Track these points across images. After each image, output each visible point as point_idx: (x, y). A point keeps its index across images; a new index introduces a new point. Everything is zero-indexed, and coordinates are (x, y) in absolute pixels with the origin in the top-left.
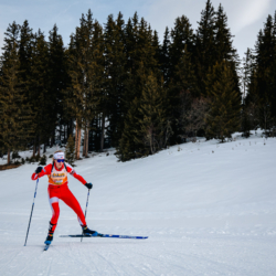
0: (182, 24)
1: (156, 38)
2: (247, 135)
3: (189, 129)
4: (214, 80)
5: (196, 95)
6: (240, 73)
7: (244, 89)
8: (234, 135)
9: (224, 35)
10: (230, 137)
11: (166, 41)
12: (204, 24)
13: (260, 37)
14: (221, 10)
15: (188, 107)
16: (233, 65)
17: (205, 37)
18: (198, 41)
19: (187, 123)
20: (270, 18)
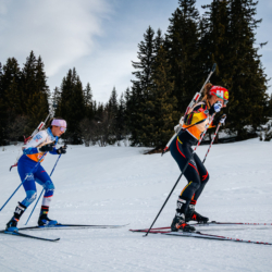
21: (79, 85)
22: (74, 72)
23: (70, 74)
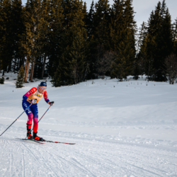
1: (85, 7)
2: (136, 78)
3: (100, 70)
4: (120, 40)
5: (107, 49)
6: (137, 37)
7: (138, 49)
8: (128, 77)
9: (129, 11)
10: (126, 78)
11: (91, 10)
13: (152, 15)
15: (102, 56)
17: (117, 11)
18: (112, 13)
19: (100, 66)
20: (159, 3)
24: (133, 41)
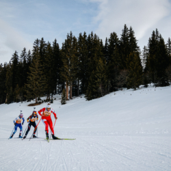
0: (114, 36)
1: (101, 42)
2: (146, 86)
3: (119, 84)
4: (130, 61)
5: (121, 68)
6: (141, 57)
7: (144, 65)
8: (140, 86)
9: (133, 40)
10: (138, 87)
11: (106, 44)
12: (123, 35)
13: (150, 41)
14: (131, 29)
15: (118, 74)
16: (138, 54)
17: (124, 42)
18: (121, 43)
19: (118, 81)
20: (154, 32)
21: (162, 41)
22: (157, 32)
23: (153, 35)
24: (139, 60)
